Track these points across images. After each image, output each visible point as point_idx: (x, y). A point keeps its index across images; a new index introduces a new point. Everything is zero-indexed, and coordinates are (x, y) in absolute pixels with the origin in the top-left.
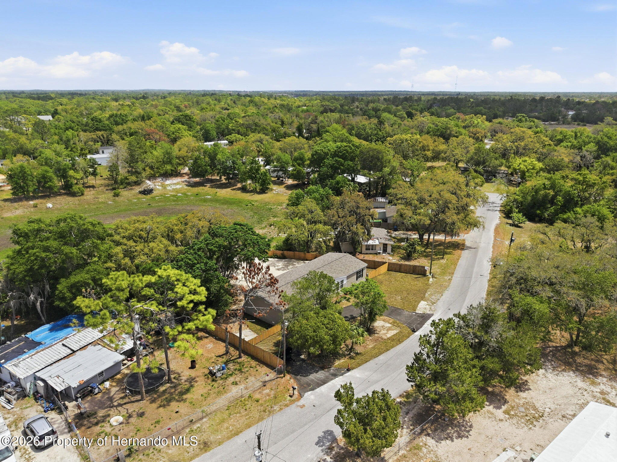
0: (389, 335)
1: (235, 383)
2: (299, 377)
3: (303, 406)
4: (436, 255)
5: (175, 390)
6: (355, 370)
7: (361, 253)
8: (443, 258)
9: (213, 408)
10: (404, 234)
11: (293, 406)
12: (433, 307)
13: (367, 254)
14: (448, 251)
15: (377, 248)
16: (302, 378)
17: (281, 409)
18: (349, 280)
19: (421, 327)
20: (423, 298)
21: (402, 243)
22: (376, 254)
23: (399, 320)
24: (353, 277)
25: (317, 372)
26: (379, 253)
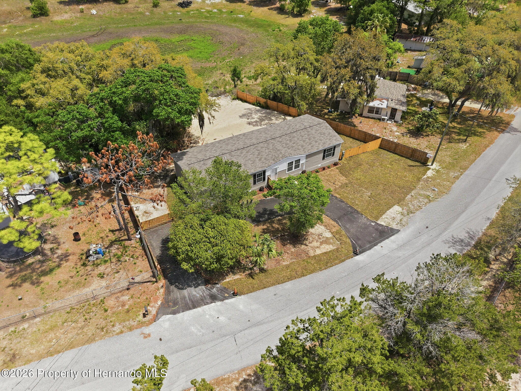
0: (318, 252)
1: (101, 276)
2: (172, 287)
3: (147, 336)
4: (459, 134)
5: (40, 267)
6: (242, 297)
7: (361, 115)
8: (465, 141)
9: (57, 305)
10: (434, 94)
11: (138, 331)
12: (405, 219)
13: (368, 117)
14: (480, 130)
15: (383, 112)
16: (176, 290)
17: (122, 332)
18: (309, 159)
19: (370, 248)
20: (399, 202)
21: (424, 109)
22: (380, 119)
23: (347, 230)
24: (317, 156)
25: (197, 286)
26: (384, 120)
